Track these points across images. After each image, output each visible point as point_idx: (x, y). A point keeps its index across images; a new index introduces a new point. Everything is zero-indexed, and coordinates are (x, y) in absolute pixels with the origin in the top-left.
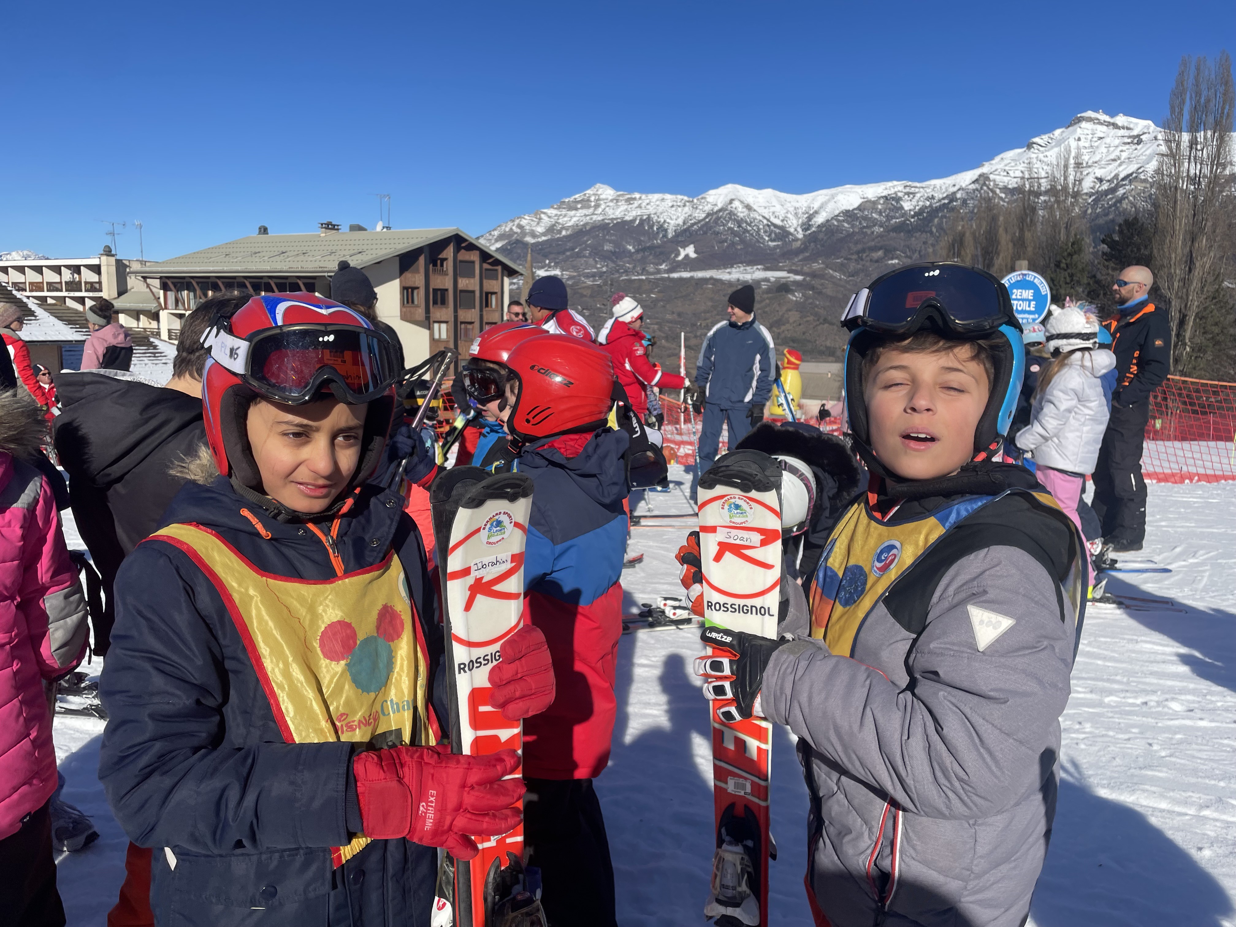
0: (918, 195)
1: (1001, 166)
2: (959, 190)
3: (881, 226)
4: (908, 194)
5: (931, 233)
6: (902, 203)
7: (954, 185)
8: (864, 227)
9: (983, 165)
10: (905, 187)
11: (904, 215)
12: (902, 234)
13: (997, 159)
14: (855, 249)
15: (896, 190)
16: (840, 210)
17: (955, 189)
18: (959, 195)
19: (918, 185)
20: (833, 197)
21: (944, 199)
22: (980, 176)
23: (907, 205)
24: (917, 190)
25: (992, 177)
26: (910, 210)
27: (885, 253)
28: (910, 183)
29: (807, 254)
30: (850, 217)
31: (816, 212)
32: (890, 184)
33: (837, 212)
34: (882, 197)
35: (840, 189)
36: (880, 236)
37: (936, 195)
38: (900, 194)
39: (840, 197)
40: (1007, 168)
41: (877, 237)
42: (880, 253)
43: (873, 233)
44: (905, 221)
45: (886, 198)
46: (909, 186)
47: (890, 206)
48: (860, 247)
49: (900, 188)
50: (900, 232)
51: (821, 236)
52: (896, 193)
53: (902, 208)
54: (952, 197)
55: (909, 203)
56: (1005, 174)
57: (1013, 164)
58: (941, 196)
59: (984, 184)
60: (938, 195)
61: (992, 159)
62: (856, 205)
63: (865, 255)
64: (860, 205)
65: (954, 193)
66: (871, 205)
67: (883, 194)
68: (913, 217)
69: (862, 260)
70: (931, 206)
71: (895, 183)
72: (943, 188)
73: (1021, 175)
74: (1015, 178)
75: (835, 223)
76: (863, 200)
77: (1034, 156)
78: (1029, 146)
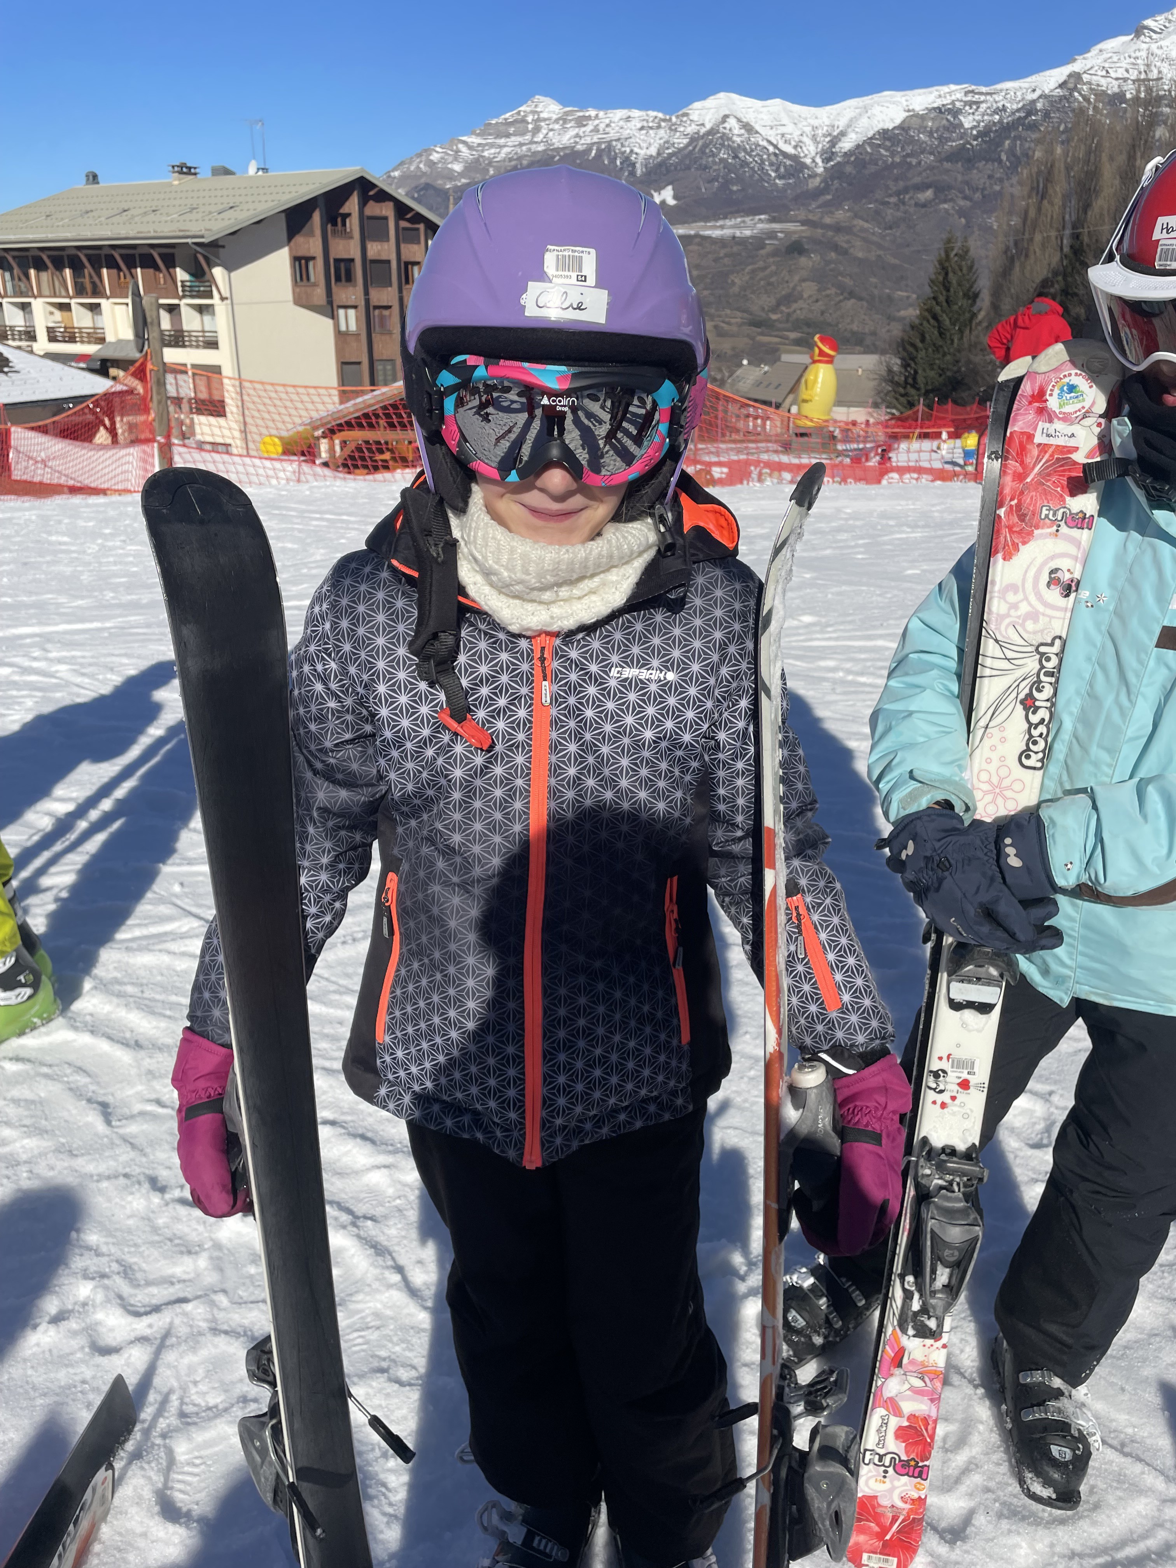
0: (984, 106)
1: (1099, 61)
2: (1040, 97)
3: (931, 153)
4: (970, 104)
5: (1000, 161)
6: (961, 118)
7: (1034, 91)
8: (908, 155)
9: (1075, 60)
10: (966, 93)
11: (962, 136)
12: (960, 164)
13: (1095, 51)
14: (894, 189)
15: (954, 98)
16: (876, 129)
17: (1035, 96)
18: (1039, 106)
19: (984, 89)
20: (866, 109)
21: (1018, 110)
22: (1070, 76)
23: (967, 122)
24: (982, 98)
25: (1086, 77)
26: (972, 128)
27: (935, 193)
28: (973, 87)
29: (829, 197)
30: (889, 139)
31: (843, 134)
32: (945, 89)
33: (870, 134)
34: (934, 109)
35: (876, 97)
36: (931, 168)
37: (1008, 105)
38: (958, 104)
39: (876, 110)
40: (1107, 65)
41: (925, 170)
42: (929, 194)
43: (919, 163)
44: (964, 145)
45: (939, 110)
46: (972, 92)
47: (945, 122)
48: (901, 184)
49: (959, 95)
50: (957, 162)
51: (849, 169)
52: (953, 103)
53: (961, 125)
54: (1029, 109)
55: (971, 117)
56: (1104, 73)
57: (1115, 59)
58: (1015, 107)
59: (1075, 89)
60: (1011, 106)
61: (1088, 51)
62: (898, 122)
63: (907, 197)
64: (904, 122)
65: (1033, 102)
66: (919, 121)
67: (935, 105)
68: (975, 138)
69: (904, 203)
70: (1000, 121)
71: (953, 87)
72: (1019, 94)
73: (1126, 75)
74: (1117, 79)
75: (869, 150)
76: (907, 114)
77: (1145, 46)
78: (1139, 31)
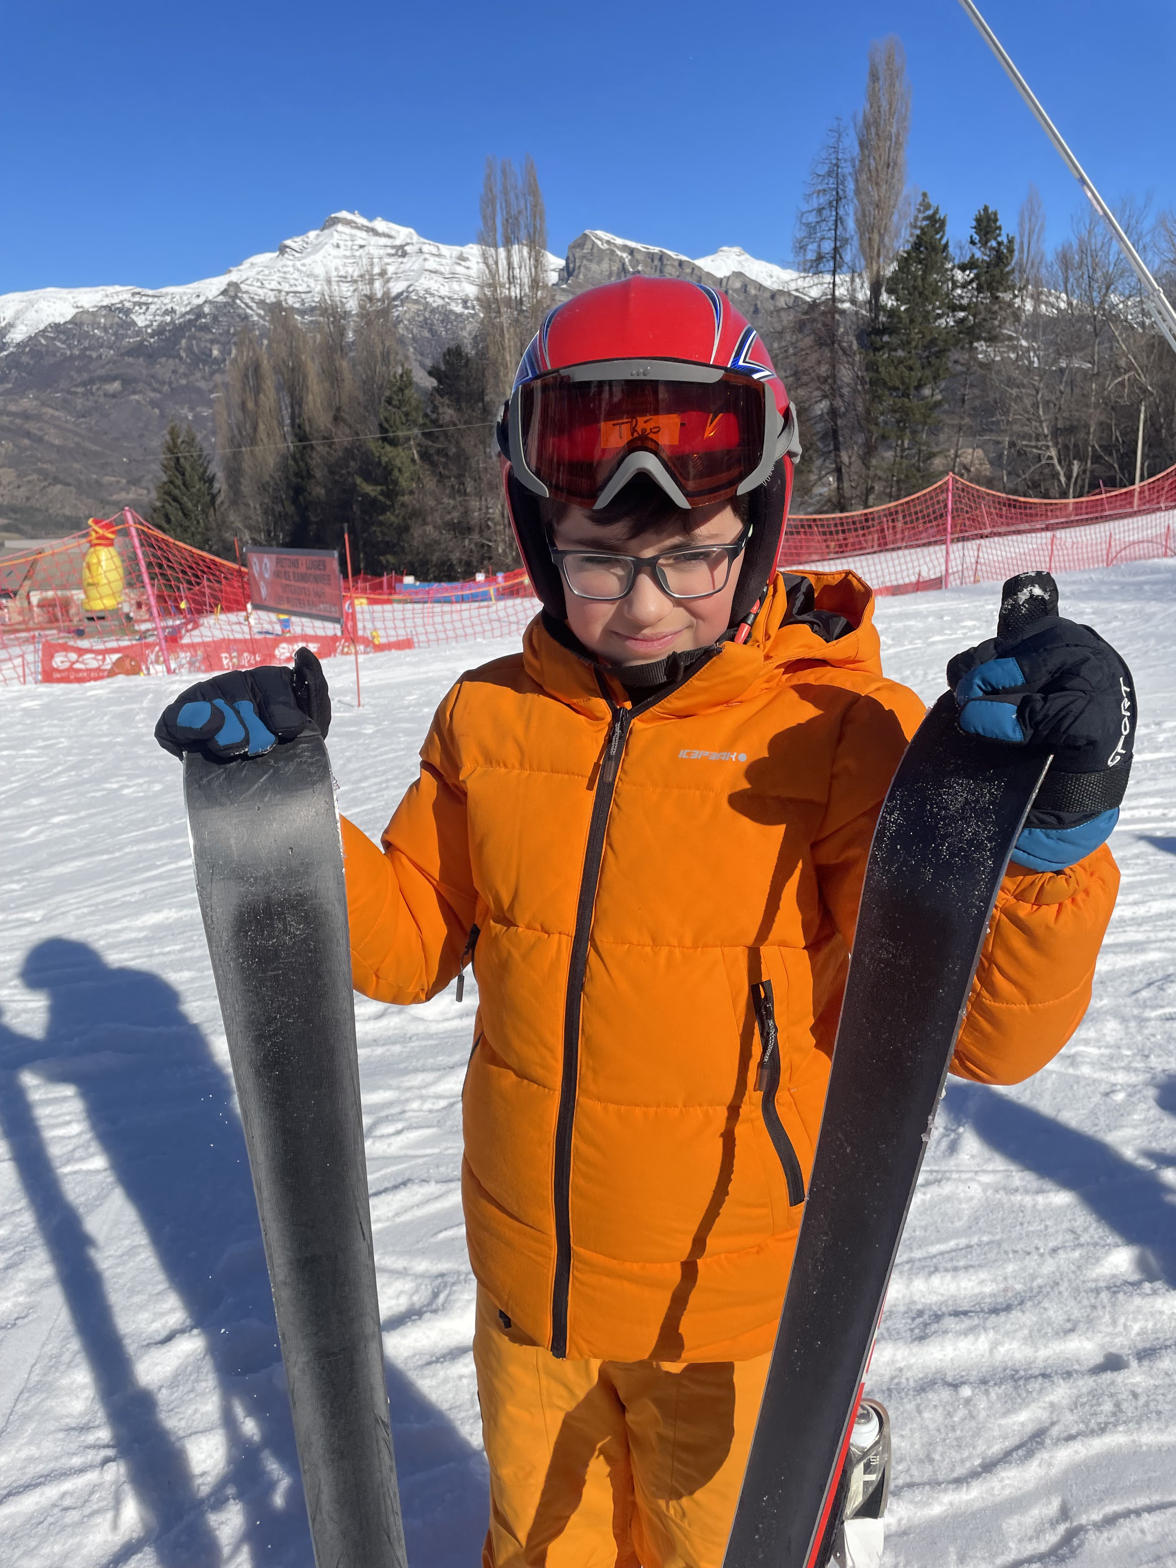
0: (153, 308)
1: (252, 273)
2: (205, 302)
3: (111, 348)
4: (140, 304)
5: (181, 358)
6: (133, 316)
7: (198, 296)
8: (86, 349)
9: (230, 271)
10: (134, 294)
11: (138, 333)
12: (141, 359)
13: (246, 264)
14: (79, 380)
15: (121, 298)
16: (47, 323)
17: (200, 301)
18: (206, 310)
19: (150, 292)
20: (31, 303)
21: (187, 313)
22: (230, 284)
23: (141, 321)
24: (150, 300)
25: (243, 287)
26: (147, 327)
27: (123, 386)
28: (138, 290)
29: (9, 386)
30: (63, 332)
31: (11, 325)
32: (110, 289)
33: (42, 327)
34: (105, 307)
35: (40, 292)
36: (112, 361)
37: (176, 308)
38: (127, 305)
39: (43, 304)
40: (260, 277)
41: (107, 363)
42: (116, 385)
43: (100, 356)
44: (142, 342)
45: (109, 308)
46: (139, 293)
47: (116, 320)
48: (85, 376)
49: (127, 296)
50: (138, 357)
51: (25, 359)
52: (121, 302)
53: (134, 323)
54: (198, 312)
55: (142, 317)
56: (259, 284)
57: (267, 272)
58: (183, 310)
59: (236, 296)
60: (181, 309)
61: (241, 264)
62: (68, 317)
63: (95, 388)
64: (75, 317)
65: (200, 306)
66: (91, 317)
67: (104, 304)
68: (152, 336)
69: (92, 394)
70: (172, 321)
71: (118, 288)
72: (185, 298)
73: (279, 287)
74: (272, 290)
75: (43, 341)
76: (76, 311)
77: (290, 263)
78: (283, 250)
